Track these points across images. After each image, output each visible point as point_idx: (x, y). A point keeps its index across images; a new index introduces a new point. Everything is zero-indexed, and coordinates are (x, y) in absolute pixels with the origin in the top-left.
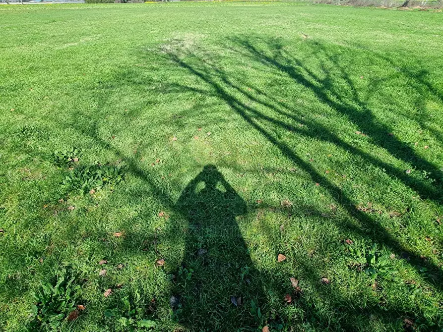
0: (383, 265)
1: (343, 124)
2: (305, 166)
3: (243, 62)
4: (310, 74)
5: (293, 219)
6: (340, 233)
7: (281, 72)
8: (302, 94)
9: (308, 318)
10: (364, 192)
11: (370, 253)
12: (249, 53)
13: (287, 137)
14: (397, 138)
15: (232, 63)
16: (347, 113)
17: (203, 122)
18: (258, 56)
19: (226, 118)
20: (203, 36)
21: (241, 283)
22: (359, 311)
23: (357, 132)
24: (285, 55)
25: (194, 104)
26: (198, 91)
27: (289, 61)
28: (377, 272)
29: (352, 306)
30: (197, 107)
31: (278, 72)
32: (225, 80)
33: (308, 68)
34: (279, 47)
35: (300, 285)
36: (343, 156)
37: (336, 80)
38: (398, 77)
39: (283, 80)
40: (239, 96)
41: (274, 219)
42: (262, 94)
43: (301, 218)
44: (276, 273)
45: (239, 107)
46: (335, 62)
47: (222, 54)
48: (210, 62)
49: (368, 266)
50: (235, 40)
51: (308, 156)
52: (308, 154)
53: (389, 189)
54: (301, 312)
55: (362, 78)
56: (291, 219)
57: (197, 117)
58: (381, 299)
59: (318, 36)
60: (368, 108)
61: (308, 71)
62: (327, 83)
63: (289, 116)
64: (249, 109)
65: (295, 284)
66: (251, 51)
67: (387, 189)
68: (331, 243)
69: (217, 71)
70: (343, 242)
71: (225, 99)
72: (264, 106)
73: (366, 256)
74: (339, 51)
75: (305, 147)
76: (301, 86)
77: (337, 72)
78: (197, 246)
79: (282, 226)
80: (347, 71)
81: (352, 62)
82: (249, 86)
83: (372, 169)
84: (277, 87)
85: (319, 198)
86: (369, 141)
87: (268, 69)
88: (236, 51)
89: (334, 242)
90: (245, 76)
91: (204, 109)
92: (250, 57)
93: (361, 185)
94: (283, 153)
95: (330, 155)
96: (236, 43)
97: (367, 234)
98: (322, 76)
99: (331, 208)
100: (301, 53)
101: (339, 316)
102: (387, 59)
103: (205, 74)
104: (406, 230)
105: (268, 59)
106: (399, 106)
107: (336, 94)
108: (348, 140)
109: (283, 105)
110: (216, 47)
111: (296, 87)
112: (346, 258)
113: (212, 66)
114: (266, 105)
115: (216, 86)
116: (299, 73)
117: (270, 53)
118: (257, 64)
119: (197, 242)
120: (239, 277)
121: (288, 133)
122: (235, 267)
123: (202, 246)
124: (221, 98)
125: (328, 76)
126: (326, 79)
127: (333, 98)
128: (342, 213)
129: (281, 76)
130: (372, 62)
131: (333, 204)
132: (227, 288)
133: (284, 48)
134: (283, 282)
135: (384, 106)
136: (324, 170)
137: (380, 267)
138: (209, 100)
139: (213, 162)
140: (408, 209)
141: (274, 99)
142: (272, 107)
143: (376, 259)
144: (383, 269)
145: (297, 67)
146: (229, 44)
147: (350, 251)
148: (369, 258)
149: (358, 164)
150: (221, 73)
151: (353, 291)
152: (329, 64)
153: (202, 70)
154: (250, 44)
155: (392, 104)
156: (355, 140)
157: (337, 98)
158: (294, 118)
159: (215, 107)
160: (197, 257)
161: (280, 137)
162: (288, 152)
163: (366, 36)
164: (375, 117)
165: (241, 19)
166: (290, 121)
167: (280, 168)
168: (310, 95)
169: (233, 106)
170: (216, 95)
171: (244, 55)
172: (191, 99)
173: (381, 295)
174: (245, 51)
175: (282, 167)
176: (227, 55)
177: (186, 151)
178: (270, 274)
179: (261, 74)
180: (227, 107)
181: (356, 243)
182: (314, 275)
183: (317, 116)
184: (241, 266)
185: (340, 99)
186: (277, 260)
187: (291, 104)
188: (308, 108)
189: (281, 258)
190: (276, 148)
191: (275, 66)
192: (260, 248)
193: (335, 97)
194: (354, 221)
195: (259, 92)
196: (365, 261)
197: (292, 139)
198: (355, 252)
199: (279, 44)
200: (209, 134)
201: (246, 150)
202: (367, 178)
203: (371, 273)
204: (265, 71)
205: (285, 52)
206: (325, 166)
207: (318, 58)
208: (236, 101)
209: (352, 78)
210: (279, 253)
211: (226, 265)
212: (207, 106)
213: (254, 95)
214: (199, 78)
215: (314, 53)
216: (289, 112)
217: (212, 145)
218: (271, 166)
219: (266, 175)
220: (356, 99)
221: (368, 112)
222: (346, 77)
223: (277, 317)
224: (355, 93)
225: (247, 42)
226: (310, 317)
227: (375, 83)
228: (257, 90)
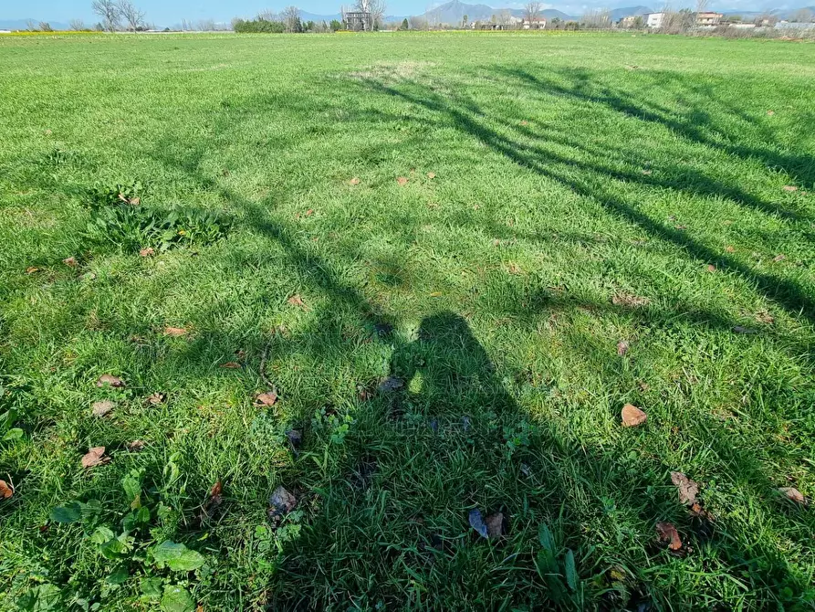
3: (510, 91)
4: (655, 106)
5: (653, 332)
7: (590, 103)
12: (522, 82)
16: (754, 157)
21: (502, 472)
24: (597, 86)
25: (405, 136)
26: (416, 120)
27: (604, 92)
31: (583, 103)
34: (584, 77)
45: (502, 144)
47: (468, 83)
48: (444, 91)
50: (495, 69)
56: (647, 331)
59: (658, 68)
61: (648, 103)
64: (523, 148)
65: (687, 491)
66: (525, 81)
74: (710, 81)
76: (636, 119)
79: (624, 345)
82: (522, 119)
87: (562, 100)
88: (496, 80)
90: (515, 106)
92: (525, 86)
94: (609, 210)
96: (497, 72)
103: (432, 102)
105: (561, 90)
109: (599, 145)
110: (456, 76)
114: (562, 142)
116: (630, 105)
118: (539, 95)
121: (616, 182)
124: (464, 130)
129: (590, 107)
133: (594, 79)
142: (573, 145)
145: (623, 98)
146: (482, 72)
166: (619, 165)
170: (453, 127)
171: (514, 85)
176: (478, 84)
189: (631, 414)
191: (575, 97)
200: (431, 175)
205: (596, 82)
207: (666, 90)
213: (534, 130)
214: (419, 106)
215: (656, 84)
222: (736, 112)
225: (518, 72)
228: (541, 124)
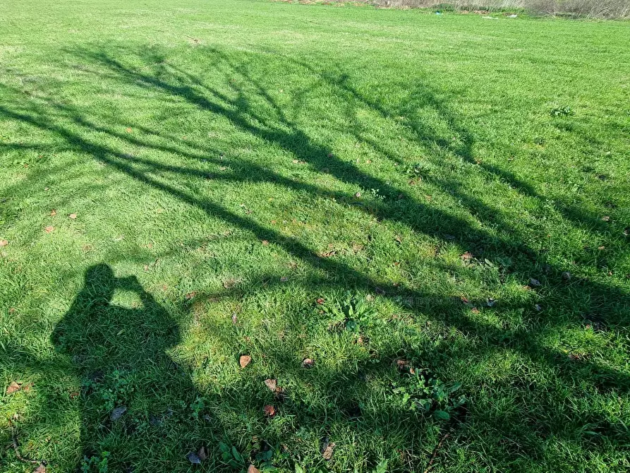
0: (362, 312)
1: (276, 154)
2: (244, 223)
3: (104, 87)
4: (216, 94)
5: (246, 300)
6: (308, 295)
7: (173, 97)
8: (212, 125)
9: (300, 422)
10: (321, 233)
11: (346, 304)
12: (112, 72)
13: (207, 189)
14: (338, 158)
15: (84, 92)
16: (276, 140)
17: (57, 199)
18: (130, 76)
19: (100, 183)
20: (11, 50)
22: (352, 378)
23: (294, 161)
24: (173, 71)
25: (27, 171)
26: (30, 147)
27: (180, 79)
28: (358, 324)
29: (344, 377)
30: (37, 175)
31: (168, 97)
32: (79, 120)
33: (211, 86)
34: (159, 60)
35: (279, 383)
36: (287, 196)
37: (252, 98)
38: (321, 86)
39: (178, 108)
40: (112, 143)
41: (220, 312)
42: (152, 133)
43: (256, 294)
44: (244, 385)
45: (119, 160)
46: (245, 75)
47: (61, 78)
48: (41, 94)
49: (348, 319)
50: (80, 52)
51: (243, 208)
52: (242, 206)
53: (345, 220)
54: (290, 418)
55: (282, 91)
56: (244, 301)
57: (41, 193)
58: (371, 352)
59: (212, 40)
60: (299, 128)
61: (211, 90)
62: (242, 104)
63: (202, 159)
64: (136, 160)
65: (272, 386)
66: (114, 69)
67: (343, 221)
68: (301, 311)
69: (60, 108)
70: (314, 305)
71: (89, 153)
72: (160, 151)
73: (342, 309)
74: (245, 59)
75: (235, 197)
76: (207, 112)
77: (250, 87)
78: (105, 409)
79: (235, 317)
80: (263, 84)
81: (266, 72)
82: (126, 125)
83: (322, 202)
84: (172, 120)
85: (271, 258)
86: (311, 169)
87: (151, 94)
88: (87, 71)
89: (305, 309)
90: (115, 109)
91: (52, 177)
92: (116, 78)
93: (315, 226)
94: (208, 213)
95: (270, 199)
96: (84, 58)
97: (337, 282)
98: (233, 96)
99: (290, 267)
100: (194, 65)
101: (335, 396)
102: (304, 65)
103: (35, 115)
104: (373, 262)
105: (146, 79)
106: (331, 121)
107: (256, 117)
108: (287, 174)
109: (189, 144)
110: (44, 67)
111: (201, 115)
112: (323, 322)
113: (48, 100)
114: (163, 148)
115: (64, 133)
116: (200, 95)
117: (147, 70)
118: (131, 89)
119: (103, 402)
120: (192, 419)
121: (207, 183)
122: (181, 408)
123: (116, 405)
124: (81, 151)
125: (241, 94)
126: (239, 99)
127: (255, 123)
128: (303, 267)
129: (174, 102)
130: (289, 71)
131: (291, 261)
132: (177, 447)
133: (169, 61)
134: (257, 392)
135: (316, 123)
136: (269, 221)
137: (360, 315)
138: (57, 159)
139: (96, 259)
140: (370, 238)
141: (173, 139)
142: (172, 150)
143: (354, 309)
144: (364, 316)
145: (194, 86)
146: (70, 60)
147: (324, 312)
148: (345, 310)
149: (305, 201)
150: (68, 110)
151: (341, 358)
152: (238, 78)
153: (27, 109)
154: (108, 57)
155: (323, 119)
156: (294, 172)
157: (260, 122)
158: (210, 160)
159: (73, 170)
160: (110, 428)
161: (197, 191)
162: (214, 210)
163: (274, 37)
164: (309, 138)
165: (81, 17)
166: (206, 166)
167: (209, 235)
168: (223, 123)
169: (107, 161)
170: (70, 149)
171: (105, 77)
172: (18, 163)
173: (370, 347)
174: (104, 70)
175: (213, 234)
176: (72, 79)
177: (37, 257)
178: (236, 391)
179: (141, 103)
180: (98, 165)
181: (329, 299)
182: (293, 362)
183: (241, 151)
184: (189, 402)
185: (264, 123)
186: (240, 366)
187: (201, 141)
188: (226, 142)
189: (244, 361)
190: (195, 209)
191: (160, 89)
192: (211, 362)
193: (257, 121)
194: (320, 273)
195: (147, 131)
196: (344, 316)
197: (216, 191)
198: (330, 311)
199: (159, 54)
200: (74, 216)
201: (149, 225)
202: (320, 215)
203: (353, 327)
204: (146, 98)
205: (171, 65)
206: (268, 215)
207: (221, 71)
208: (110, 151)
209: (270, 92)
210: (241, 355)
211: (167, 412)
212: (56, 170)
213: (139, 137)
214: (24, 125)
215: (213, 64)
216: (201, 153)
217: (86, 232)
218: (196, 237)
219: (192, 252)
220: (283, 120)
221: (300, 133)
222: (263, 93)
223: (263, 444)
224: (279, 113)
225: (103, 56)
226: (302, 418)
227: (298, 95)
228: (142, 128)
